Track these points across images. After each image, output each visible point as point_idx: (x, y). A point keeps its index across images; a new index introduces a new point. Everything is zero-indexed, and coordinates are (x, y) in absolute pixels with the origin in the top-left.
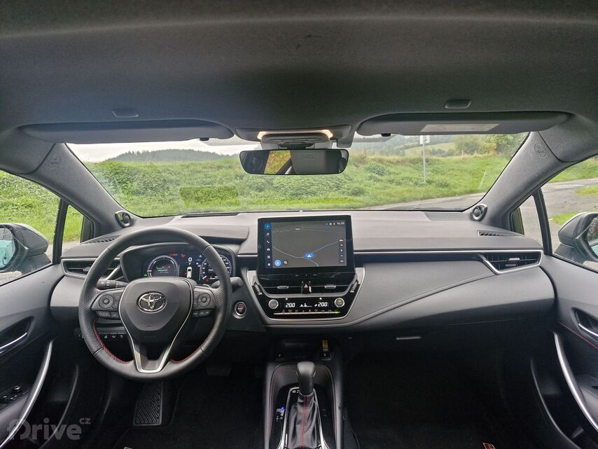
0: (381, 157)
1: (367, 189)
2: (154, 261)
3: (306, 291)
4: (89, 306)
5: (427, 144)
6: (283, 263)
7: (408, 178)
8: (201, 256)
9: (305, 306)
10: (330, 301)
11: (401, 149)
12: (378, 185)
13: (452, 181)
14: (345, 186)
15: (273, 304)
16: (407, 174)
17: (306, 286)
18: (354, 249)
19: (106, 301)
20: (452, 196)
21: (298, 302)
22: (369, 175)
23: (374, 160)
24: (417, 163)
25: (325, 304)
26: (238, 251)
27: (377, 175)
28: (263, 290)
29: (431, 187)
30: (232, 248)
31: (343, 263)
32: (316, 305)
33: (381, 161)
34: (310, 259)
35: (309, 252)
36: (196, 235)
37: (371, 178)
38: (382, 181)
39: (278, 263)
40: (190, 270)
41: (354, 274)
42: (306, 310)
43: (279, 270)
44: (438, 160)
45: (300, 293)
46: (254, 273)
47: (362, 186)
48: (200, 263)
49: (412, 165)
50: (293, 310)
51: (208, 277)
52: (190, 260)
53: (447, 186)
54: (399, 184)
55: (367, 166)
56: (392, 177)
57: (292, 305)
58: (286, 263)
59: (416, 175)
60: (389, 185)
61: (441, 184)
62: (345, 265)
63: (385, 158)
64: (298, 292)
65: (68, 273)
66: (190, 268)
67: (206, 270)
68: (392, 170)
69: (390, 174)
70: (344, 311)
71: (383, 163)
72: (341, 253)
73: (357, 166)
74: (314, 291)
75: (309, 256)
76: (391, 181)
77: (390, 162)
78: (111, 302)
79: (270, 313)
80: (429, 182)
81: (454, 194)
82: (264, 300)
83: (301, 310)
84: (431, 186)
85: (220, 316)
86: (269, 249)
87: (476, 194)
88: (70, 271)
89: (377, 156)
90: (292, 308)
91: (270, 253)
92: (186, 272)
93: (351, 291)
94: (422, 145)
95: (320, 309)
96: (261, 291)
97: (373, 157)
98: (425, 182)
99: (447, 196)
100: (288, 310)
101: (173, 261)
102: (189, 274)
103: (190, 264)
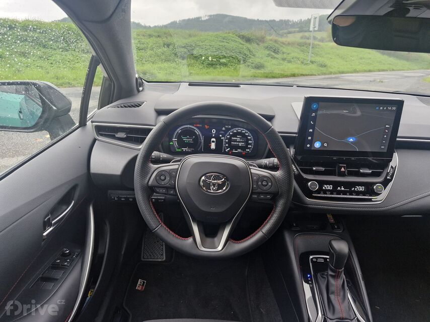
0: (277, 38)
1: (266, 64)
2: (179, 130)
3: (342, 174)
4: (146, 182)
5: (315, 31)
6: (322, 145)
7: (296, 58)
8: (224, 129)
9: (343, 189)
11: (285, 34)
12: (274, 61)
13: (328, 63)
14: (250, 60)
15: (313, 185)
16: (296, 55)
17: (342, 169)
19: (163, 178)
20: (329, 74)
21: (336, 184)
22: (268, 52)
23: (271, 40)
24: (303, 46)
25: (361, 189)
27: (273, 53)
28: (299, 170)
29: (313, 67)
31: (384, 148)
32: (353, 189)
33: (276, 41)
34: (352, 142)
35: (351, 135)
37: (269, 55)
38: (277, 59)
39: (317, 145)
40: (213, 142)
42: (344, 193)
43: (318, 151)
44: (319, 45)
47: (262, 61)
48: (223, 136)
49: (299, 47)
50: (332, 192)
51: (231, 150)
52: (214, 131)
53: (325, 66)
54: (289, 62)
55: (266, 45)
56: (285, 56)
57: (330, 187)
58: (326, 145)
59: (301, 56)
60: (282, 62)
61: (321, 64)
62: (385, 151)
63: (281, 39)
65: (100, 138)
66: (213, 139)
67: (229, 143)
68: (284, 50)
69: (283, 53)
71: (278, 44)
72: (384, 139)
73: (258, 44)
74: (351, 174)
75: (351, 140)
76: (284, 59)
77: (283, 43)
78: (168, 178)
79: (309, 194)
80: (312, 62)
81: (331, 73)
83: (339, 193)
84: (313, 65)
86: (311, 130)
87: (346, 75)
88: (102, 135)
89: (274, 37)
90: (329, 190)
91: (312, 134)
92: (210, 143)
93: (388, 178)
94: (311, 31)
95: (358, 193)
97: (271, 38)
98: (309, 62)
99: (325, 74)
100: (325, 192)
101: (197, 132)
102: (213, 146)
103: (214, 135)
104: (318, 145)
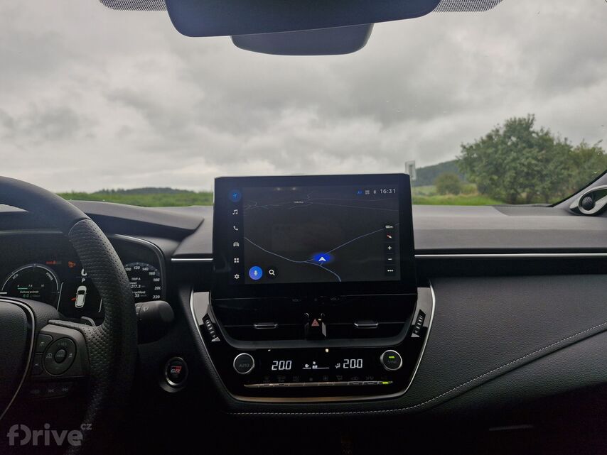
2: (14, 275)
3: (316, 334)
6: (265, 273)
9: (315, 367)
10: (370, 356)
15: (243, 363)
17: (315, 323)
18: (416, 247)
21: (299, 357)
25: (357, 364)
26: (174, 251)
28: (222, 331)
30: (163, 245)
31: (393, 273)
32: (338, 366)
34: (324, 264)
35: (321, 250)
36: (79, 210)
40: (82, 292)
41: (414, 299)
42: (317, 376)
43: (258, 287)
45: (302, 338)
46: (205, 296)
50: (287, 376)
57: (284, 365)
58: (272, 272)
62: (398, 278)
64: (298, 335)
66: (83, 288)
70: (400, 379)
72: (387, 253)
82: (222, 353)
83: (306, 376)
85: (97, 399)
86: (236, 244)
90: (284, 373)
91: (240, 252)
92: (75, 296)
93: (414, 335)
95: (350, 374)
96: (218, 333)
100: (275, 376)
101: (51, 275)
102: (80, 301)
103: (83, 280)
104: (256, 273)
